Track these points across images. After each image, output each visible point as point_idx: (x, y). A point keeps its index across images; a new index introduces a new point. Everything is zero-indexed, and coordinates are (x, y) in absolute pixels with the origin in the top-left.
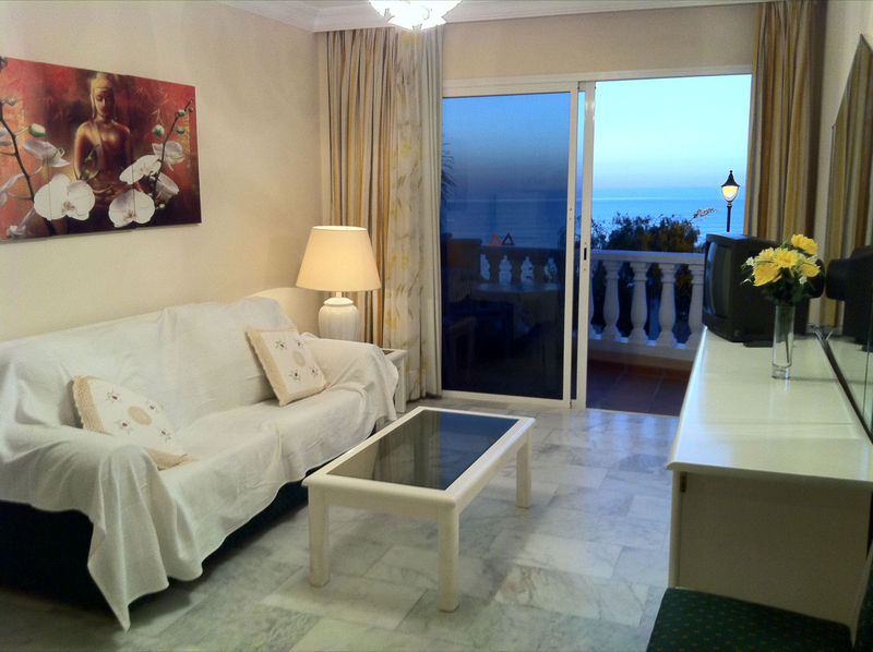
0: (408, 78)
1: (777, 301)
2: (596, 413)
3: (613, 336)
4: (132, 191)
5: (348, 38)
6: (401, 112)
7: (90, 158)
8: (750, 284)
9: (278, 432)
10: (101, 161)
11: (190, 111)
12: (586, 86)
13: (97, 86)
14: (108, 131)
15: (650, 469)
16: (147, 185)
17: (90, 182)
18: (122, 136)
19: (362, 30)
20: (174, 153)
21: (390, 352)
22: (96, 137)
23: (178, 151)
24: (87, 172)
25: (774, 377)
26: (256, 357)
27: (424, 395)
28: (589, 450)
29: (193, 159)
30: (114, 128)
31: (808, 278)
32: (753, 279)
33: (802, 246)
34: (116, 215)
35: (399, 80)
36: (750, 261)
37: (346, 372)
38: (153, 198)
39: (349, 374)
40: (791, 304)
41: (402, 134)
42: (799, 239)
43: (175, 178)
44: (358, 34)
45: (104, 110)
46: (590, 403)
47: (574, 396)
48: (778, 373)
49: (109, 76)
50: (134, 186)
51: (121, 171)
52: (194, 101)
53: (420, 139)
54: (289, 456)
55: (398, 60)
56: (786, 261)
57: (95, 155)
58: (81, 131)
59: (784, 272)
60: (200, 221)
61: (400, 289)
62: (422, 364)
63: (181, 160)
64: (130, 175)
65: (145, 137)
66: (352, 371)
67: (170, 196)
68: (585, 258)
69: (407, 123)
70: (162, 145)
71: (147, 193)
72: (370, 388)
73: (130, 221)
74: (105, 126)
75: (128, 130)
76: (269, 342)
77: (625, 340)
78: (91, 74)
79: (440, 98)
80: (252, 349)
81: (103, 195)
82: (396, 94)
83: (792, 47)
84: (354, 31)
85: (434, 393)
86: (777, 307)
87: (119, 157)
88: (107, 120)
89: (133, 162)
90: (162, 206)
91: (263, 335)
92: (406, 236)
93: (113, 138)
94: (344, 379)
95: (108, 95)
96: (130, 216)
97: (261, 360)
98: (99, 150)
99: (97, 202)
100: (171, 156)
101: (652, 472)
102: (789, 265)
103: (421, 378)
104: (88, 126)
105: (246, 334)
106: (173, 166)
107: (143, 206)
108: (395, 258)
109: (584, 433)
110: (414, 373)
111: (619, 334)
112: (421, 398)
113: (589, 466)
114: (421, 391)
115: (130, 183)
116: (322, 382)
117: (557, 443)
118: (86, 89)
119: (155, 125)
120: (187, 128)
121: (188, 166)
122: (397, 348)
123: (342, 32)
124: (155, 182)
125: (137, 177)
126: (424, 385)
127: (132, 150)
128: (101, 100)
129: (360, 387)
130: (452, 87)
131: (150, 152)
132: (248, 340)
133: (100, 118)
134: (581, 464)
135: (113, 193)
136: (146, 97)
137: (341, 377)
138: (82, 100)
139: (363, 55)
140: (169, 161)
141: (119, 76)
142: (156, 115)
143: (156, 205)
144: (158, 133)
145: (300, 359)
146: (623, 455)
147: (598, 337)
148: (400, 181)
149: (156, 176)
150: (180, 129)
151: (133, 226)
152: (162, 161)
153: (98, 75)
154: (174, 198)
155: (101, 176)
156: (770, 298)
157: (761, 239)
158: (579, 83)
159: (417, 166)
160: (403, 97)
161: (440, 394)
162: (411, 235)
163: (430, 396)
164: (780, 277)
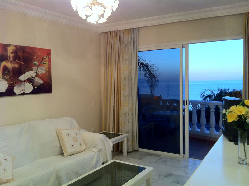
0: (127, 46)
1: (238, 129)
2: (191, 160)
3: (204, 130)
4: (24, 83)
5: (109, 34)
6: (125, 56)
7: (7, 72)
8: (226, 121)
9: (55, 169)
10: (11, 74)
11: (49, 57)
12: (185, 45)
13: (10, 49)
14: (15, 64)
16: (30, 81)
17: (6, 80)
18: (21, 65)
19: (113, 31)
20: (42, 71)
21: (122, 135)
22: (9, 65)
23: (43, 70)
24: (5, 77)
25: (239, 163)
26: (59, 139)
28: (184, 176)
29: (49, 72)
30: (17, 63)
32: (227, 119)
34: (17, 90)
35: (124, 46)
37: (92, 144)
38: (32, 85)
39: (92, 146)
40: (245, 130)
41: (125, 63)
43: (41, 78)
44: (112, 32)
45: (13, 57)
47: (184, 153)
48: (241, 162)
49: (16, 46)
50: (25, 81)
51: (20, 76)
52: (50, 54)
53: (131, 65)
54: (59, 178)
55: (124, 40)
56: (241, 112)
57: (9, 71)
58: (3, 63)
59: (240, 116)
60: (52, 92)
61: (125, 114)
62: (133, 140)
63: (44, 73)
64: (22, 78)
65: (30, 65)
66: (94, 144)
67: (39, 84)
68: (187, 104)
69: (127, 60)
70: (36, 68)
71: (30, 83)
72: (100, 151)
73: (23, 92)
74: (13, 62)
75: (23, 63)
76: (64, 134)
78: (9, 45)
79: (137, 51)
80: (58, 136)
81: (12, 84)
82: (123, 51)
84: (111, 32)
85: (136, 149)
86: (239, 131)
87: (19, 72)
88: (14, 60)
89: (24, 73)
90: (36, 87)
91: (62, 131)
92: (127, 96)
93: (16, 66)
94: (92, 147)
95: (15, 52)
96: (23, 91)
97: (60, 140)
98: (11, 70)
99: (9, 86)
100: (40, 71)
102: (241, 114)
104: (6, 62)
105: (56, 130)
106: (41, 74)
107: (29, 88)
108: (123, 103)
109: (184, 169)
110: (130, 143)
114: (133, 149)
115: (23, 80)
116: (84, 148)
117: (173, 172)
118: (6, 50)
119: (34, 61)
120: (47, 62)
121: (47, 74)
122: (124, 133)
123: (107, 32)
124: (33, 80)
125: (26, 78)
126: (134, 147)
127: (24, 70)
128: (12, 54)
129: (96, 150)
130: (141, 48)
131: (32, 70)
132: (57, 133)
133: (11, 59)
135: (16, 83)
136: (31, 53)
137: (90, 146)
138: (4, 53)
139: (113, 39)
140: (39, 73)
141: (20, 46)
142: (34, 58)
143: (33, 87)
144: (35, 64)
145: (75, 140)
148: (125, 78)
149: (34, 78)
150: (44, 63)
151: (24, 94)
152: (36, 73)
153: (11, 46)
154: (41, 84)
155: (11, 78)
156: (235, 127)
158: (183, 44)
159: (130, 73)
160: (126, 52)
161: (138, 150)
162: (128, 96)
163: (136, 151)
164: (238, 119)
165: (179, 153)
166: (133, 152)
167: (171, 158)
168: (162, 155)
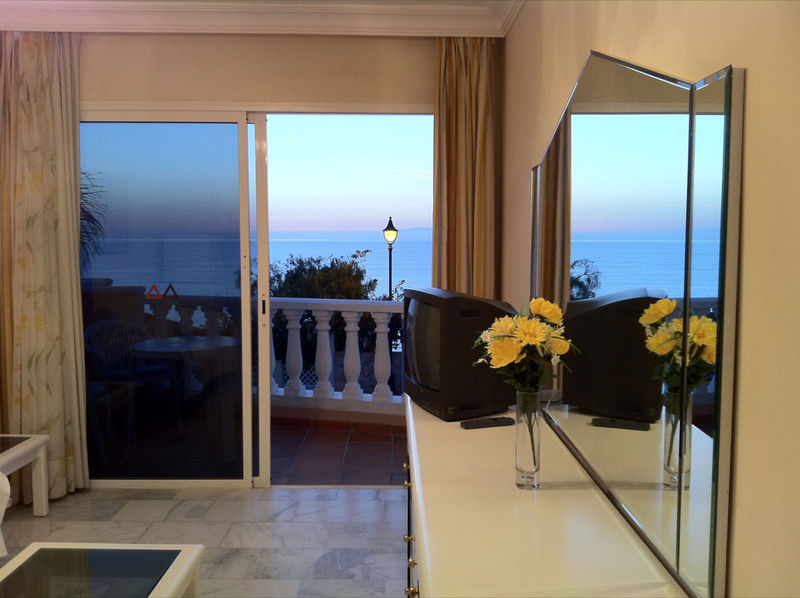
0: (35, 94)
1: (519, 385)
2: (282, 491)
3: (298, 390)
8: (486, 366)
12: (257, 117)
15: (353, 571)
21: (22, 440)
25: (520, 486)
27: (73, 490)
28: (276, 551)
31: (562, 357)
32: (489, 359)
33: (545, 313)
35: (22, 96)
36: (486, 336)
41: (29, 163)
42: (540, 304)
46: (276, 478)
47: (256, 472)
48: (523, 481)
53: (54, 169)
55: (21, 72)
56: (533, 335)
59: (530, 350)
61: (35, 360)
62: (68, 450)
68: (264, 312)
69: (36, 150)
77: (310, 394)
83: (474, 86)
85: (81, 486)
86: (518, 393)
92: (42, 289)
101: (353, 576)
102: (536, 341)
103: (66, 470)
108: (24, 318)
109: (269, 524)
110: (56, 465)
111: (302, 387)
112: (69, 493)
113: (278, 577)
114: (68, 487)
117: (236, 544)
122: (31, 432)
126: (71, 477)
134: (268, 577)
146: (317, 554)
147: (281, 392)
148: (30, 222)
156: (509, 382)
157: (496, 304)
158: (247, 113)
159: (50, 201)
160: (29, 117)
161: (87, 486)
162: (46, 289)
163: (78, 491)
164: (524, 356)
165: (239, 475)
166: (71, 498)
167: (215, 497)
168: (179, 490)
